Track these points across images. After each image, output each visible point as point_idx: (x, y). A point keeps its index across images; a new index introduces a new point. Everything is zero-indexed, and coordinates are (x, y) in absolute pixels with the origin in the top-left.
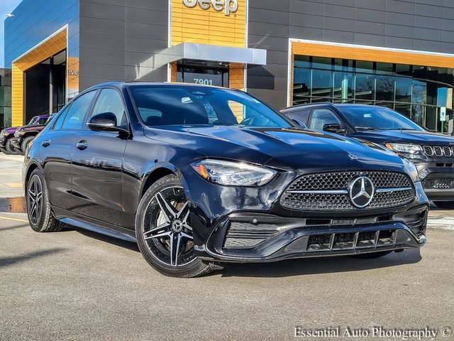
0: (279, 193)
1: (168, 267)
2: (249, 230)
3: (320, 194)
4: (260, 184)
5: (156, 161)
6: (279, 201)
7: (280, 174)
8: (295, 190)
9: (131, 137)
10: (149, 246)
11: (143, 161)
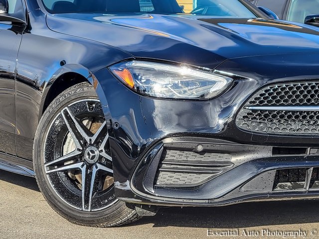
0: (235, 109)
1: (79, 212)
2: (192, 162)
3: (294, 112)
4: (207, 97)
5: (63, 63)
6: (234, 121)
7: (236, 83)
8: (257, 105)
9: (29, 28)
10: (53, 183)
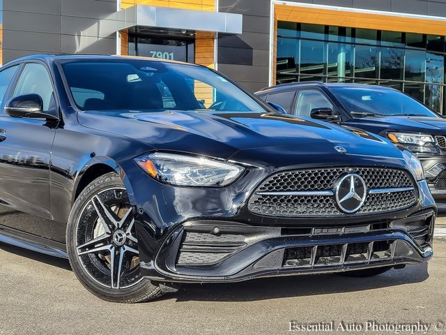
0: (247, 194)
1: (108, 289)
2: (209, 243)
3: (299, 197)
4: (223, 184)
5: (93, 155)
6: (246, 205)
7: (248, 172)
8: (267, 191)
9: (62, 125)
10: (84, 264)
11: (76, 154)
